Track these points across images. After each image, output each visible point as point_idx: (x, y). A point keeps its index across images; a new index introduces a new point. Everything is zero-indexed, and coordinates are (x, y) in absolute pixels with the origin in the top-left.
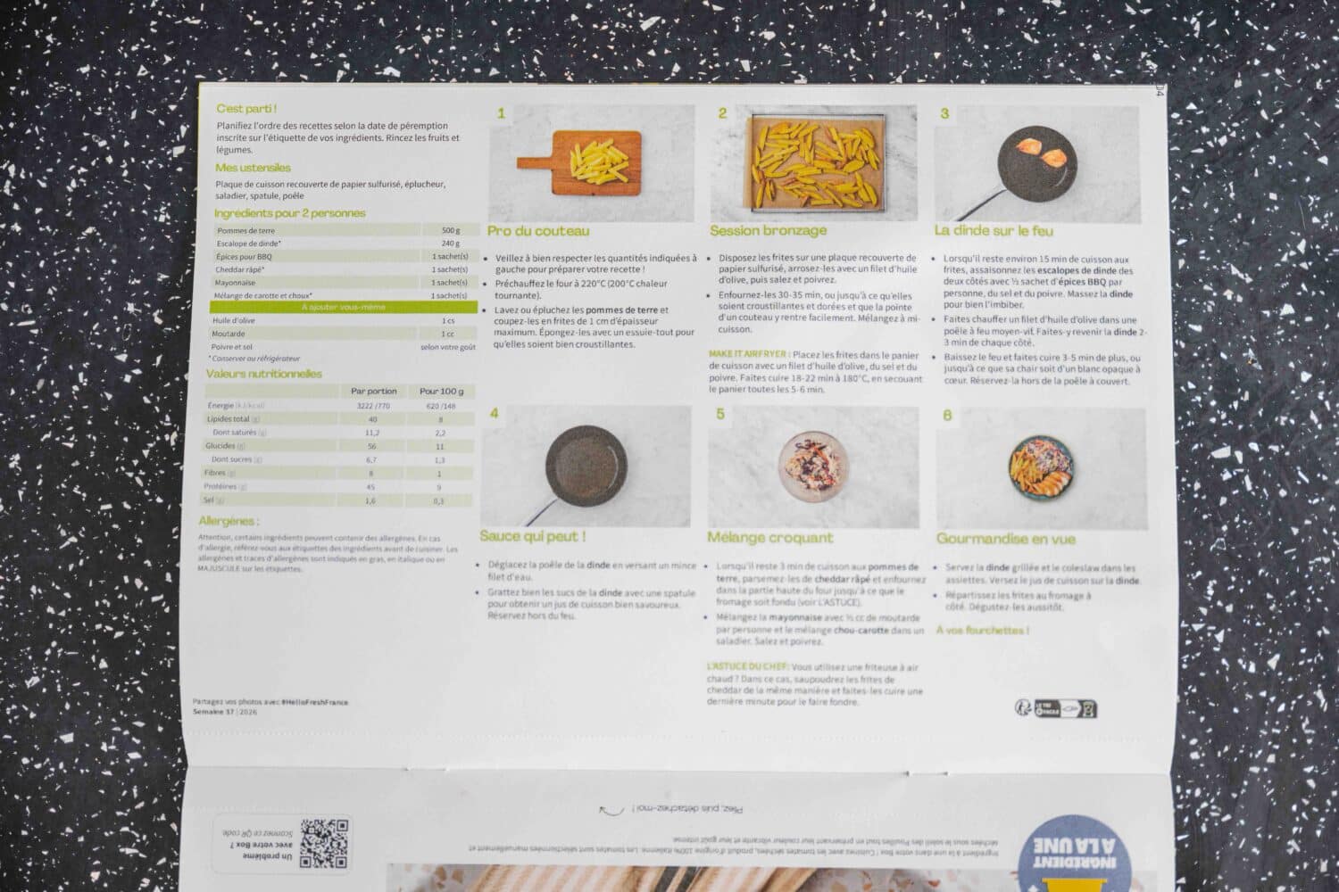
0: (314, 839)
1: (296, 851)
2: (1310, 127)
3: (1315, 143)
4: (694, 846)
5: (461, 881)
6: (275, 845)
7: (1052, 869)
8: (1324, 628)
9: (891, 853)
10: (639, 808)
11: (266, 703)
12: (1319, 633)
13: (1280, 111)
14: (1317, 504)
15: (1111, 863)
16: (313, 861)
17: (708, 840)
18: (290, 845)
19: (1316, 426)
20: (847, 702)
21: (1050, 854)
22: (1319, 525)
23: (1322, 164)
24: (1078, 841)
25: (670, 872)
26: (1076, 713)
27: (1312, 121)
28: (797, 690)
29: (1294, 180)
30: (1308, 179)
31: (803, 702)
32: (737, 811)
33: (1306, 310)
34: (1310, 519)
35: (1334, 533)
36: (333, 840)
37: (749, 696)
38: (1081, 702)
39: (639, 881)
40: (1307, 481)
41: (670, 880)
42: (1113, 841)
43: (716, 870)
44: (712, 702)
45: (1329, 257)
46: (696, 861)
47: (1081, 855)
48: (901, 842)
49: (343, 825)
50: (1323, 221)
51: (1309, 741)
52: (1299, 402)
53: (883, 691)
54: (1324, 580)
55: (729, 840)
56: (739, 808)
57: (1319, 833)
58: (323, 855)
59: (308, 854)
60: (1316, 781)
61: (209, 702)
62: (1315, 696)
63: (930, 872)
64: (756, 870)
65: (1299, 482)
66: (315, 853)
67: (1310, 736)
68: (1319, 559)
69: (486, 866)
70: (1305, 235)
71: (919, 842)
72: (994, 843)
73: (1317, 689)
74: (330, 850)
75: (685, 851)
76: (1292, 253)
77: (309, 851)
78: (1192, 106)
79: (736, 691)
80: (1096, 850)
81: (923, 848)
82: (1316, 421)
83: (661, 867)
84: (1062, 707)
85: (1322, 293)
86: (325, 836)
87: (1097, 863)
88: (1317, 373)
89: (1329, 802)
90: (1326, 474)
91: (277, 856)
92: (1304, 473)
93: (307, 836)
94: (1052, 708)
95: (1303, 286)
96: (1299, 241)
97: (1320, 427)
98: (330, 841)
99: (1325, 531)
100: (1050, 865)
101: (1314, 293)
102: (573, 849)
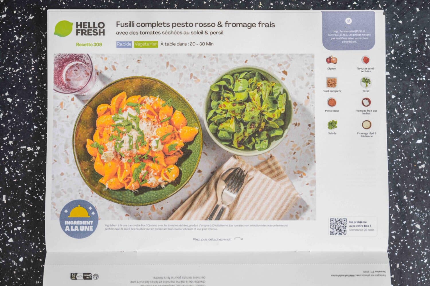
0: (342, 228)
1: (348, 224)
2: (396, 11)
3: (397, 16)
4: (210, 227)
5: (290, 214)
6: (356, 226)
7: (87, 220)
8: (399, 184)
9: (142, 225)
10: (229, 240)
11: (360, 275)
12: (397, 185)
13: (386, 5)
14: (397, 141)
15: (67, 223)
16: (342, 221)
17: (205, 229)
18: (350, 226)
19: (397, 114)
20: (157, 278)
21: (87, 225)
22: (397, 148)
23: (399, 23)
24: (78, 230)
25: (218, 218)
26: (78, 275)
27: (397, 8)
28: (174, 282)
29: (390, 29)
30: (395, 28)
31: (172, 278)
32: (195, 239)
33: (394, 74)
34: (394, 146)
35: (403, 151)
36: (335, 228)
37: (191, 280)
38: (76, 279)
39: (229, 215)
40: (393, 133)
41: (218, 215)
42: (66, 230)
43: (202, 219)
44: (204, 278)
45: (402, 56)
46: (209, 222)
47: (77, 225)
48: (138, 229)
49: (332, 233)
50: (400, 43)
51: (393, 222)
52: (391, 105)
53: (144, 282)
54: (399, 167)
55: (198, 229)
56: (194, 240)
57: (396, 254)
58: (339, 223)
59: (344, 223)
60: (395, 236)
61: (380, 275)
62: (396, 207)
63: (129, 219)
64: (188, 219)
65: (391, 133)
66: (341, 223)
67: (394, 221)
68: (397, 160)
69: (282, 220)
70: (394, 48)
71: (132, 229)
72: (107, 229)
73: (396, 205)
74: (336, 225)
75: (213, 225)
76: (389, 54)
77: (343, 224)
78: (355, 3)
79: (195, 282)
80: (72, 227)
81: (131, 227)
82: (397, 112)
83: (221, 220)
84: (82, 277)
85: (399, 68)
86: (338, 229)
87: (71, 223)
88: (397, 96)
89: (400, 244)
90: (400, 131)
91: (355, 222)
92: (392, 130)
93: (344, 229)
94: (86, 277)
95: (393, 65)
96: (392, 50)
97: (398, 114)
98: (336, 228)
99: (399, 150)
100: (87, 222)
101: (396, 68)
102: (252, 226)
